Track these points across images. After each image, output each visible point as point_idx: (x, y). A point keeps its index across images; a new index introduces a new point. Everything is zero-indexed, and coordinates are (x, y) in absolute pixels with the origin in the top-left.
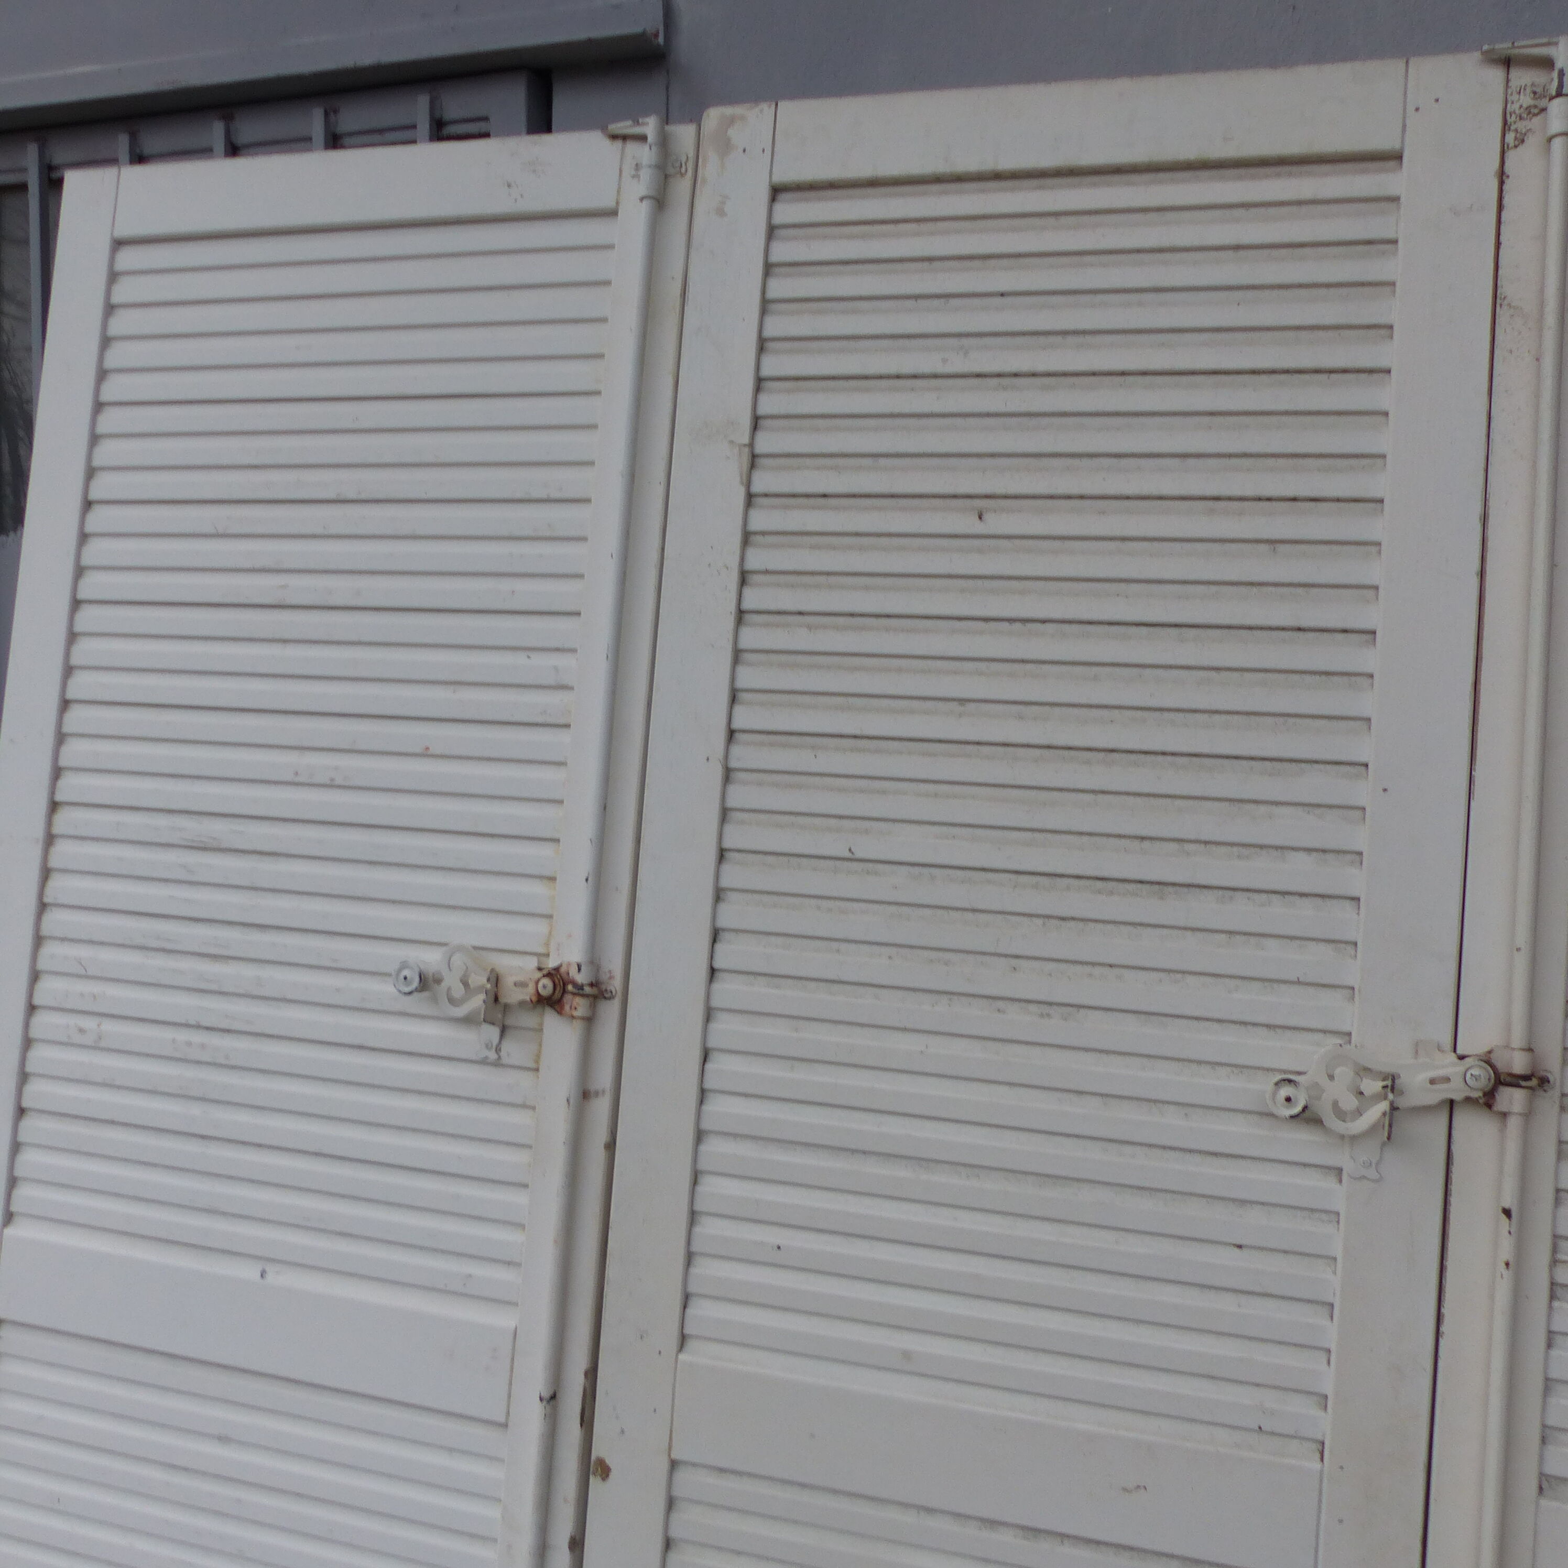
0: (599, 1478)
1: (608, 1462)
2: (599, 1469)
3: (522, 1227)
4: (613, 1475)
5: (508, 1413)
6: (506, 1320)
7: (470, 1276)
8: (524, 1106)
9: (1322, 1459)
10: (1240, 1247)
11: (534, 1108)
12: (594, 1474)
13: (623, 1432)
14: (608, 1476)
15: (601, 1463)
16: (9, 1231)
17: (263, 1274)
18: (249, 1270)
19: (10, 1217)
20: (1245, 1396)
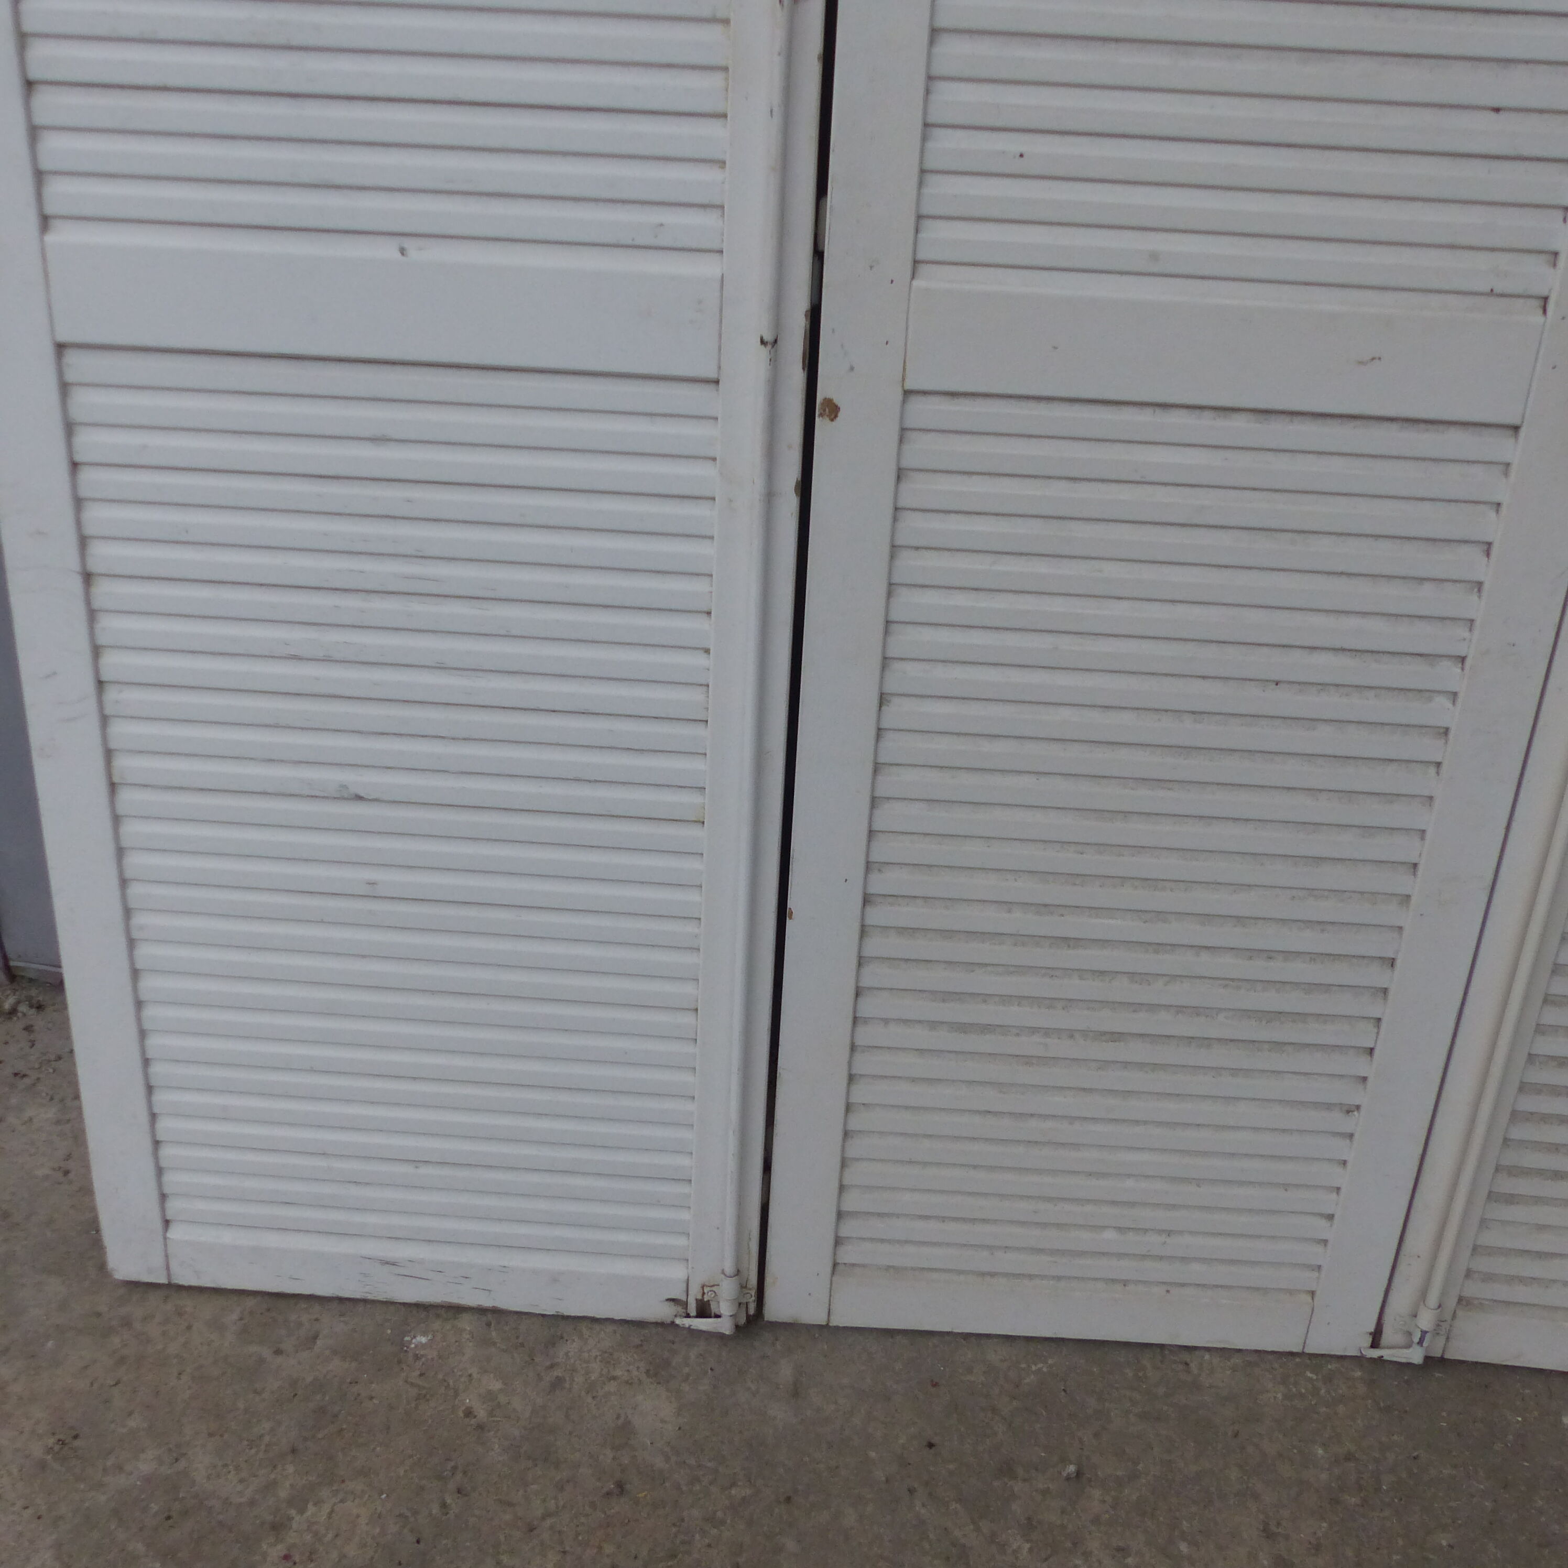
0: (827, 420)
1: (836, 401)
2: (827, 410)
3: (722, 164)
4: (841, 414)
5: (719, 368)
6: (709, 268)
7: (662, 225)
8: (713, 20)
9: (1545, 311)
10: (1497, 110)
11: (726, 22)
12: (821, 415)
13: (852, 369)
14: (836, 416)
15: (829, 403)
16: (50, 238)
17: (403, 251)
18: (387, 250)
19: (45, 222)
20: (1482, 261)
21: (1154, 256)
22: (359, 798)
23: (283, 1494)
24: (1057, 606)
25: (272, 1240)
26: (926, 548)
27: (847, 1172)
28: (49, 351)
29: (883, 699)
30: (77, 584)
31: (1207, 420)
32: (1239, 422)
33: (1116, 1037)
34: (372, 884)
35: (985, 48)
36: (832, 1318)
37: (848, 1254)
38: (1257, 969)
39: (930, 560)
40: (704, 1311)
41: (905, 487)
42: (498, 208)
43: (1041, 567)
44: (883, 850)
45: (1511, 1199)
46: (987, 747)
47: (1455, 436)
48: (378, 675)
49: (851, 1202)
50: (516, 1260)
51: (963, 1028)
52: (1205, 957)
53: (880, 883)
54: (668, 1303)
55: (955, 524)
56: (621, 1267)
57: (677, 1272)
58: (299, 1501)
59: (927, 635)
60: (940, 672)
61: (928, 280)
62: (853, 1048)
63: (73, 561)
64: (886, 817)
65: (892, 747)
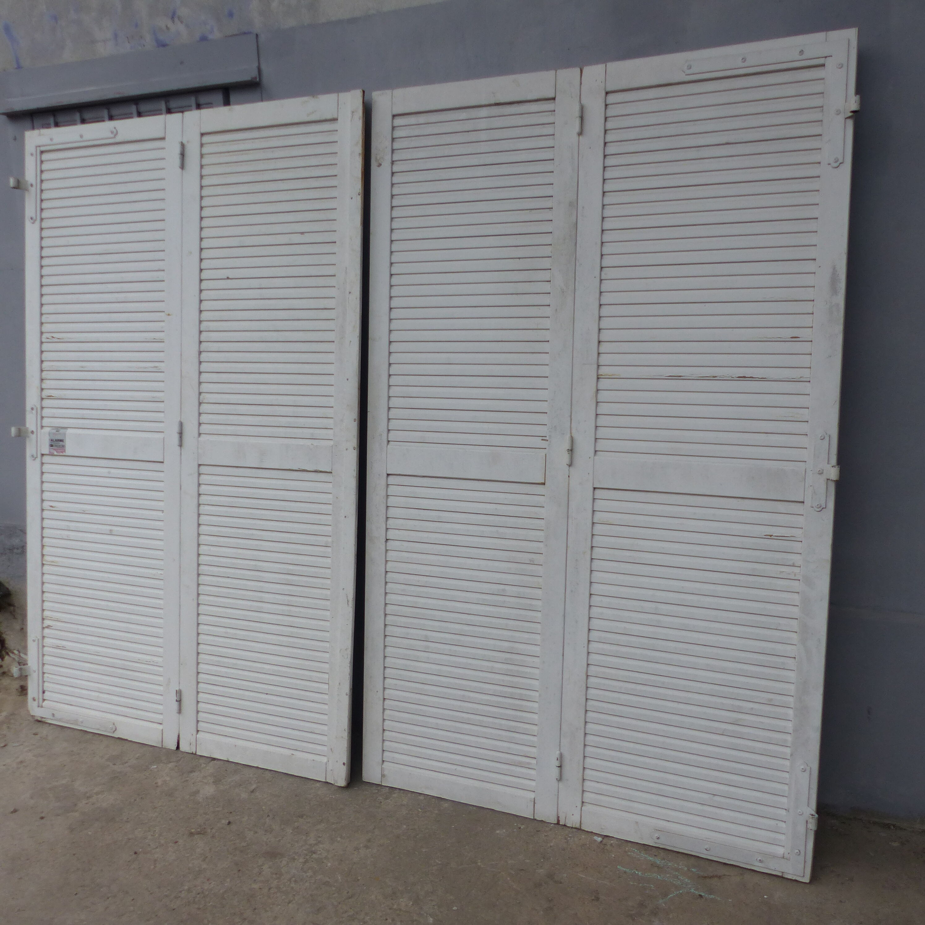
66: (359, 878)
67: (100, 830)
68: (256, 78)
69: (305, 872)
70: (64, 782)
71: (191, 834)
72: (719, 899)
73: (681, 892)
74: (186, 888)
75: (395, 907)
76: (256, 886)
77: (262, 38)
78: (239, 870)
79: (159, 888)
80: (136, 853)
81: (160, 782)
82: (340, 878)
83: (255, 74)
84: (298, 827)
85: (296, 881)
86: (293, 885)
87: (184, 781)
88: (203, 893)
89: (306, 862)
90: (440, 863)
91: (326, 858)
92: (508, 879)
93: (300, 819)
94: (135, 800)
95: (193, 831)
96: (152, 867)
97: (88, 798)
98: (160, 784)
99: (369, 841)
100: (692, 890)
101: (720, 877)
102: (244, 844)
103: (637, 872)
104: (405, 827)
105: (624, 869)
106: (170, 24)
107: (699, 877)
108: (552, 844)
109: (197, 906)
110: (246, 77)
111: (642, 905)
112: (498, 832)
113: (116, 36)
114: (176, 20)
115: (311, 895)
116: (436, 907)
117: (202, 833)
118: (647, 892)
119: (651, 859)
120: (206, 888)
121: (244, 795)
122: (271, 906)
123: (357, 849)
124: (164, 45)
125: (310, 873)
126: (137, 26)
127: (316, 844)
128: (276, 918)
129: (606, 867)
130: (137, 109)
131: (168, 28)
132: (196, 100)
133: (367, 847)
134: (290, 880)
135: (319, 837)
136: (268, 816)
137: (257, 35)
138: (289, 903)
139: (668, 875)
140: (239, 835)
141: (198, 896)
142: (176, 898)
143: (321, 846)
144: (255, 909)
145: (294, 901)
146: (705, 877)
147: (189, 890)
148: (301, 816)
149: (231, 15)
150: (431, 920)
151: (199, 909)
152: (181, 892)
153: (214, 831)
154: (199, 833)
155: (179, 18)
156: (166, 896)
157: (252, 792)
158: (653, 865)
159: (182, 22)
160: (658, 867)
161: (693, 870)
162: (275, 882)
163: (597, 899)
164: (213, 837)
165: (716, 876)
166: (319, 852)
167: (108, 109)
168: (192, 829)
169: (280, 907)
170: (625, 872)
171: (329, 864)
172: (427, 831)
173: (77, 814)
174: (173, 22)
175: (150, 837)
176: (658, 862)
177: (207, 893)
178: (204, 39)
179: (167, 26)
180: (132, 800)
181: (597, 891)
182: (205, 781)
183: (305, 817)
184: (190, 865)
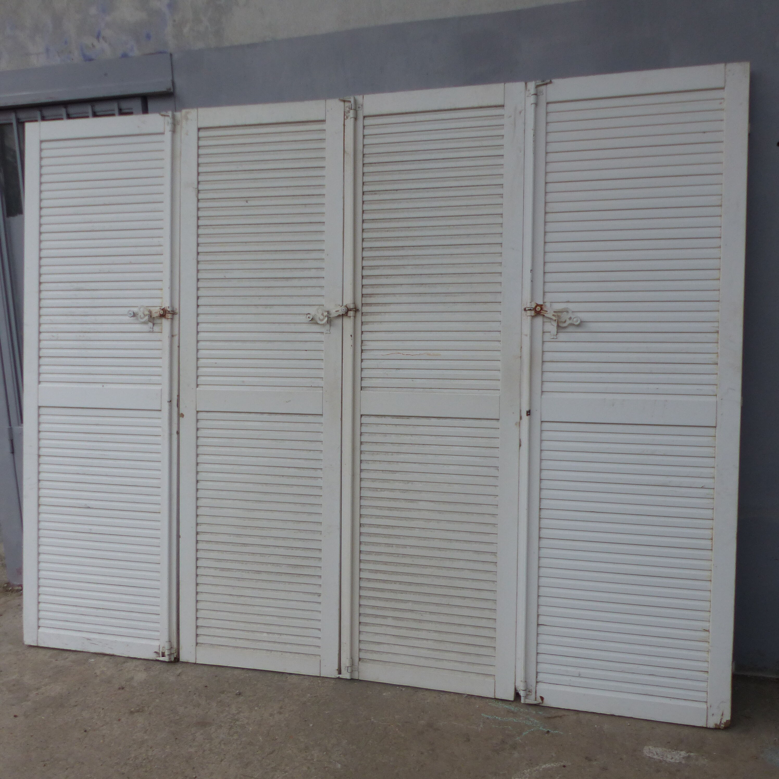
0: (182, 417)
2: (182, 415)
3: (161, 367)
4: (185, 416)
5: (161, 407)
6: (159, 388)
7: (150, 379)
8: (159, 340)
9: (323, 390)
10: (306, 350)
11: (161, 341)
13: (186, 407)
16: (40, 386)
17: (103, 386)
18: (100, 386)
19: (39, 382)
20: (309, 380)
21: (243, 382)
22: (89, 508)
23: (43, 684)
24: (232, 458)
25: (62, 632)
26: (205, 446)
27: (198, 613)
28: (37, 407)
29: (197, 481)
30: (36, 457)
31: (258, 416)
32: (265, 416)
33: (259, 572)
34: (91, 529)
35: (208, 343)
36: (197, 661)
37: (200, 640)
38: (289, 552)
39: (205, 448)
40: (163, 656)
41: (199, 432)
42: (120, 377)
43: (228, 449)
44: (200, 520)
45: (366, 624)
46: (221, 493)
47: (310, 417)
48: (94, 477)
49: (200, 623)
50: (119, 639)
51: (223, 569)
52: (277, 549)
53: (200, 529)
54: (155, 653)
55: (210, 440)
56: (144, 642)
57: (157, 643)
58: (45, 685)
59: (206, 466)
60: (210, 475)
61: (200, 388)
62: (197, 575)
63: (36, 452)
64: (200, 511)
65: (200, 494)
66: (277, 738)
67: (52, 714)
68: (170, 89)
69: (232, 736)
70: (14, 677)
71: (132, 713)
72: (562, 733)
73: (532, 730)
74: (133, 755)
75: (309, 758)
76: (192, 750)
77: (175, 57)
78: (176, 739)
79: (110, 757)
80: (85, 731)
81: (98, 672)
82: (261, 738)
83: (169, 85)
84: (220, 701)
85: (224, 744)
86: (223, 747)
87: (119, 670)
88: (148, 758)
89: (231, 728)
90: (341, 721)
91: (248, 724)
92: (397, 730)
93: (222, 695)
94: (79, 688)
95: (133, 709)
96: (102, 741)
97: (38, 689)
98: (98, 673)
99: (281, 708)
100: (541, 728)
101: (561, 717)
102: (177, 717)
103: (497, 718)
104: (309, 695)
105: (487, 716)
106: (96, 43)
107: (545, 718)
108: (429, 701)
109: (144, 770)
110: (162, 88)
111: (503, 742)
112: (384, 694)
113: (47, 50)
114: (101, 40)
115: (239, 754)
116: (341, 755)
117: (140, 711)
118: (507, 732)
119: (507, 707)
120: (150, 754)
121: (172, 679)
122: (207, 765)
123: (271, 715)
124: (91, 60)
125: (236, 737)
126: (66, 43)
127: (238, 713)
128: (212, 774)
129: (473, 715)
130: (67, 112)
131: (93, 46)
132: (118, 105)
133: (280, 713)
134: (220, 743)
135: (240, 708)
136: (195, 694)
137: (171, 55)
138: (221, 761)
139: (521, 718)
140: (172, 710)
141: (144, 761)
142: (126, 764)
143: (242, 714)
144: (194, 768)
145: (225, 760)
146: (549, 718)
147: (136, 758)
148: (223, 692)
149: (148, 37)
150: (339, 766)
151: (146, 771)
152: (129, 759)
153: (150, 708)
154: (138, 711)
155: (103, 38)
156: (117, 764)
157: (179, 675)
158: (509, 712)
159: (106, 42)
160: (513, 712)
161: (540, 713)
162: (208, 745)
163: (469, 740)
164: (150, 714)
165: (558, 716)
166: (241, 720)
167: (41, 111)
168: (132, 708)
169: (214, 765)
170: (488, 718)
171: (251, 729)
172: (328, 697)
173: (29, 703)
174: (99, 41)
175: (96, 717)
176: (513, 709)
177: (151, 759)
178: (125, 56)
179: (92, 44)
180: (76, 689)
181: (468, 734)
182: (137, 669)
183: (226, 693)
184: (134, 737)
